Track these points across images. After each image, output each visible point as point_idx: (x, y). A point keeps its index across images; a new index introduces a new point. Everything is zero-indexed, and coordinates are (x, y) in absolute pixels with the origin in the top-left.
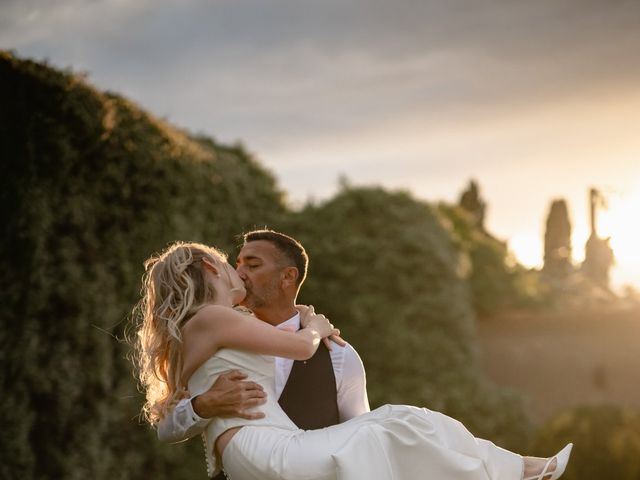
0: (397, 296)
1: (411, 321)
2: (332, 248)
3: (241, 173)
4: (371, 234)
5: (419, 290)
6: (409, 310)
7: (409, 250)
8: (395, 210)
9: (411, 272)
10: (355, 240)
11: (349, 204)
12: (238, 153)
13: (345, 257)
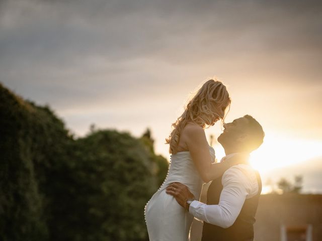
0: (123, 182)
1: (130, 194)
2: (92, 158)
3: (49, 120)
4: (111, 151)
5: (134, 179)
6: (129, 188)
7: (129, 160)
8: (123, 141)
9: (131, 170)
10: (104, 154)
11: (101, 137)
12: (47, 110)
13: (99, 162)
